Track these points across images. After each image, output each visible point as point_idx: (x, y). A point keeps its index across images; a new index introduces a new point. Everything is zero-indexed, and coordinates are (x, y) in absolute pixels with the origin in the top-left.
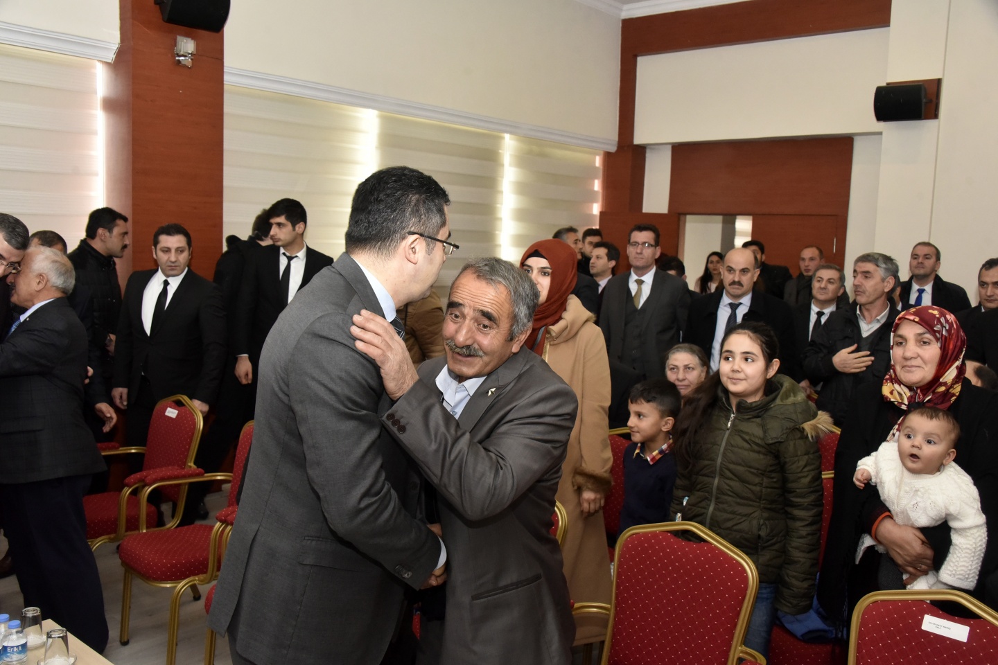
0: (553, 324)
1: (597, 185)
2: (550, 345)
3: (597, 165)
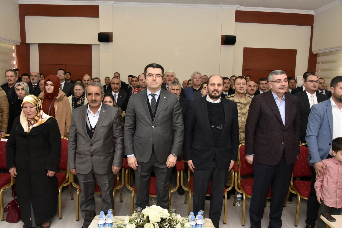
0: (57, 97)
1: (14, 55)
2: (56, 102)
3: (14, 49)
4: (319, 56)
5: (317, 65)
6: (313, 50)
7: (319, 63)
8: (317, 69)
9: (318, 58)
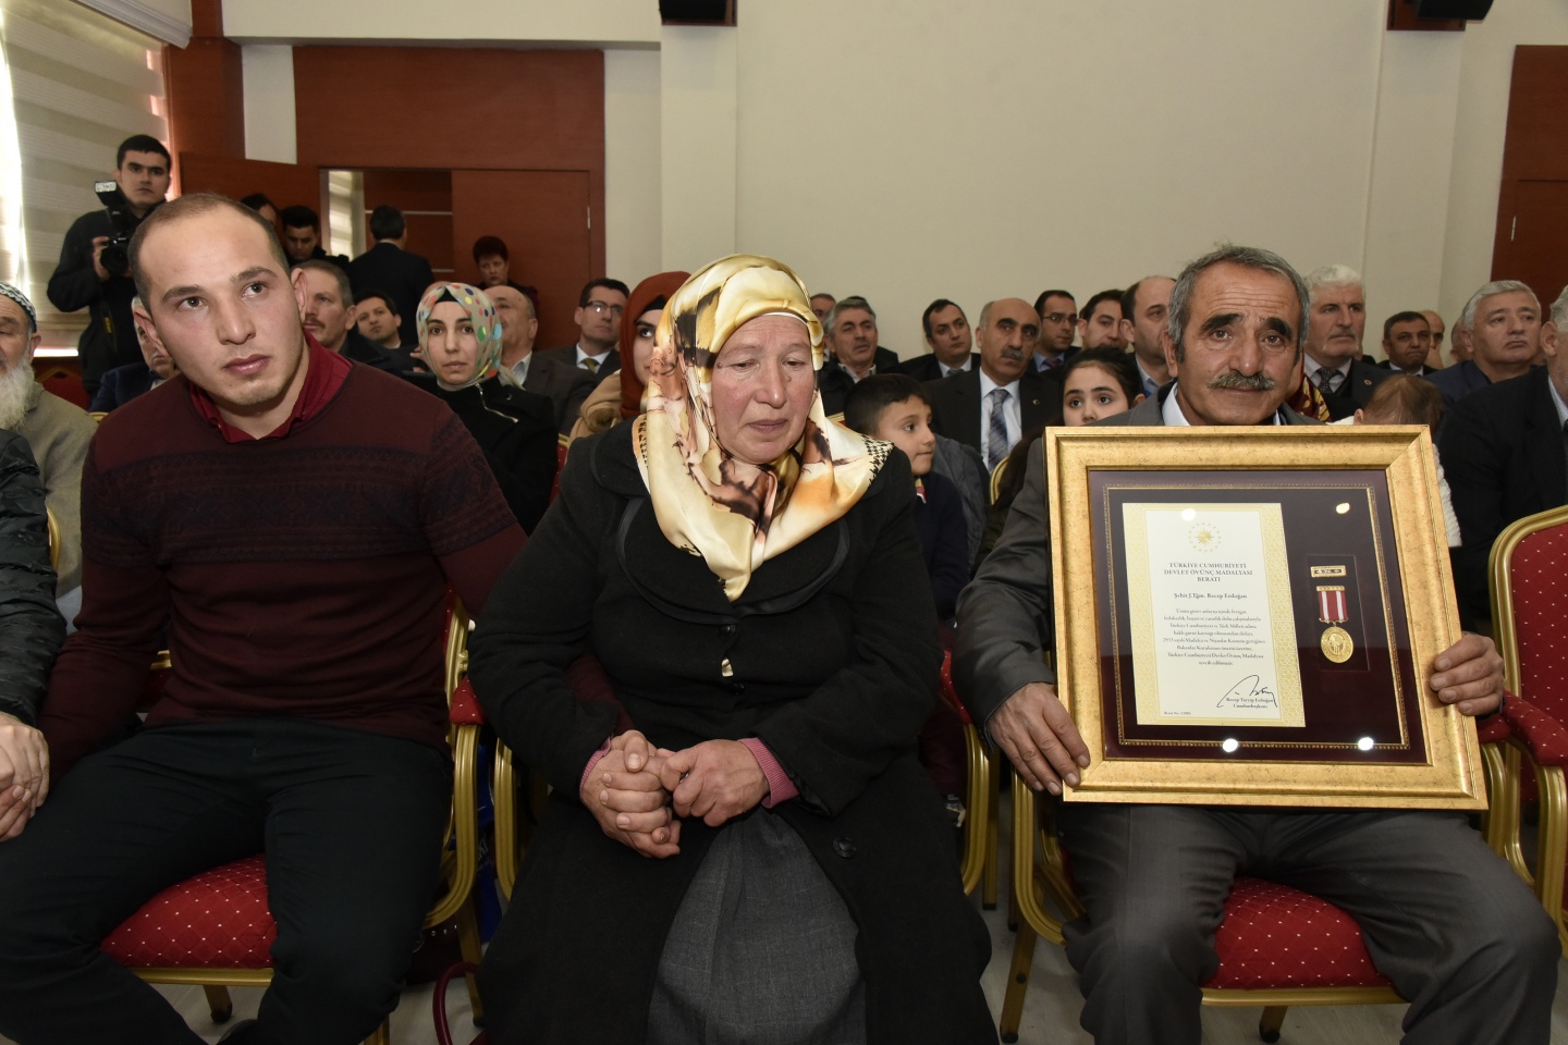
1: (157, 108)
3: (150, 65)
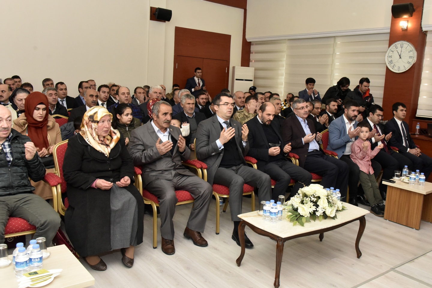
4: (253, 45)
5: (251, 55)
6: (247, 37)
7: (252, 53)
8: (251, 60)
9: (252, 46)
